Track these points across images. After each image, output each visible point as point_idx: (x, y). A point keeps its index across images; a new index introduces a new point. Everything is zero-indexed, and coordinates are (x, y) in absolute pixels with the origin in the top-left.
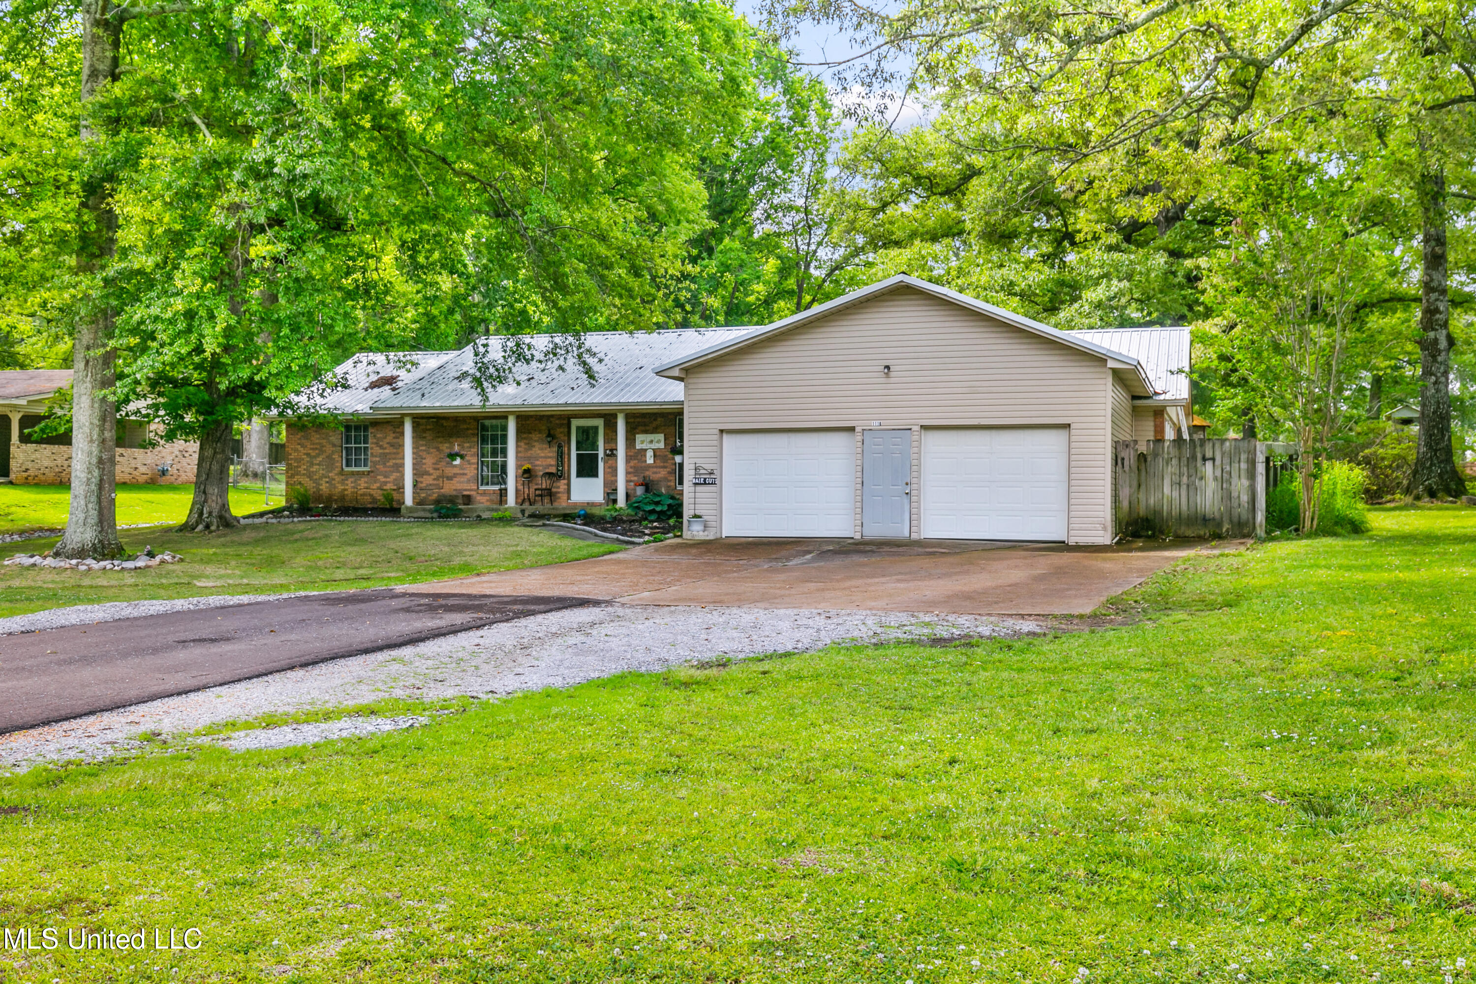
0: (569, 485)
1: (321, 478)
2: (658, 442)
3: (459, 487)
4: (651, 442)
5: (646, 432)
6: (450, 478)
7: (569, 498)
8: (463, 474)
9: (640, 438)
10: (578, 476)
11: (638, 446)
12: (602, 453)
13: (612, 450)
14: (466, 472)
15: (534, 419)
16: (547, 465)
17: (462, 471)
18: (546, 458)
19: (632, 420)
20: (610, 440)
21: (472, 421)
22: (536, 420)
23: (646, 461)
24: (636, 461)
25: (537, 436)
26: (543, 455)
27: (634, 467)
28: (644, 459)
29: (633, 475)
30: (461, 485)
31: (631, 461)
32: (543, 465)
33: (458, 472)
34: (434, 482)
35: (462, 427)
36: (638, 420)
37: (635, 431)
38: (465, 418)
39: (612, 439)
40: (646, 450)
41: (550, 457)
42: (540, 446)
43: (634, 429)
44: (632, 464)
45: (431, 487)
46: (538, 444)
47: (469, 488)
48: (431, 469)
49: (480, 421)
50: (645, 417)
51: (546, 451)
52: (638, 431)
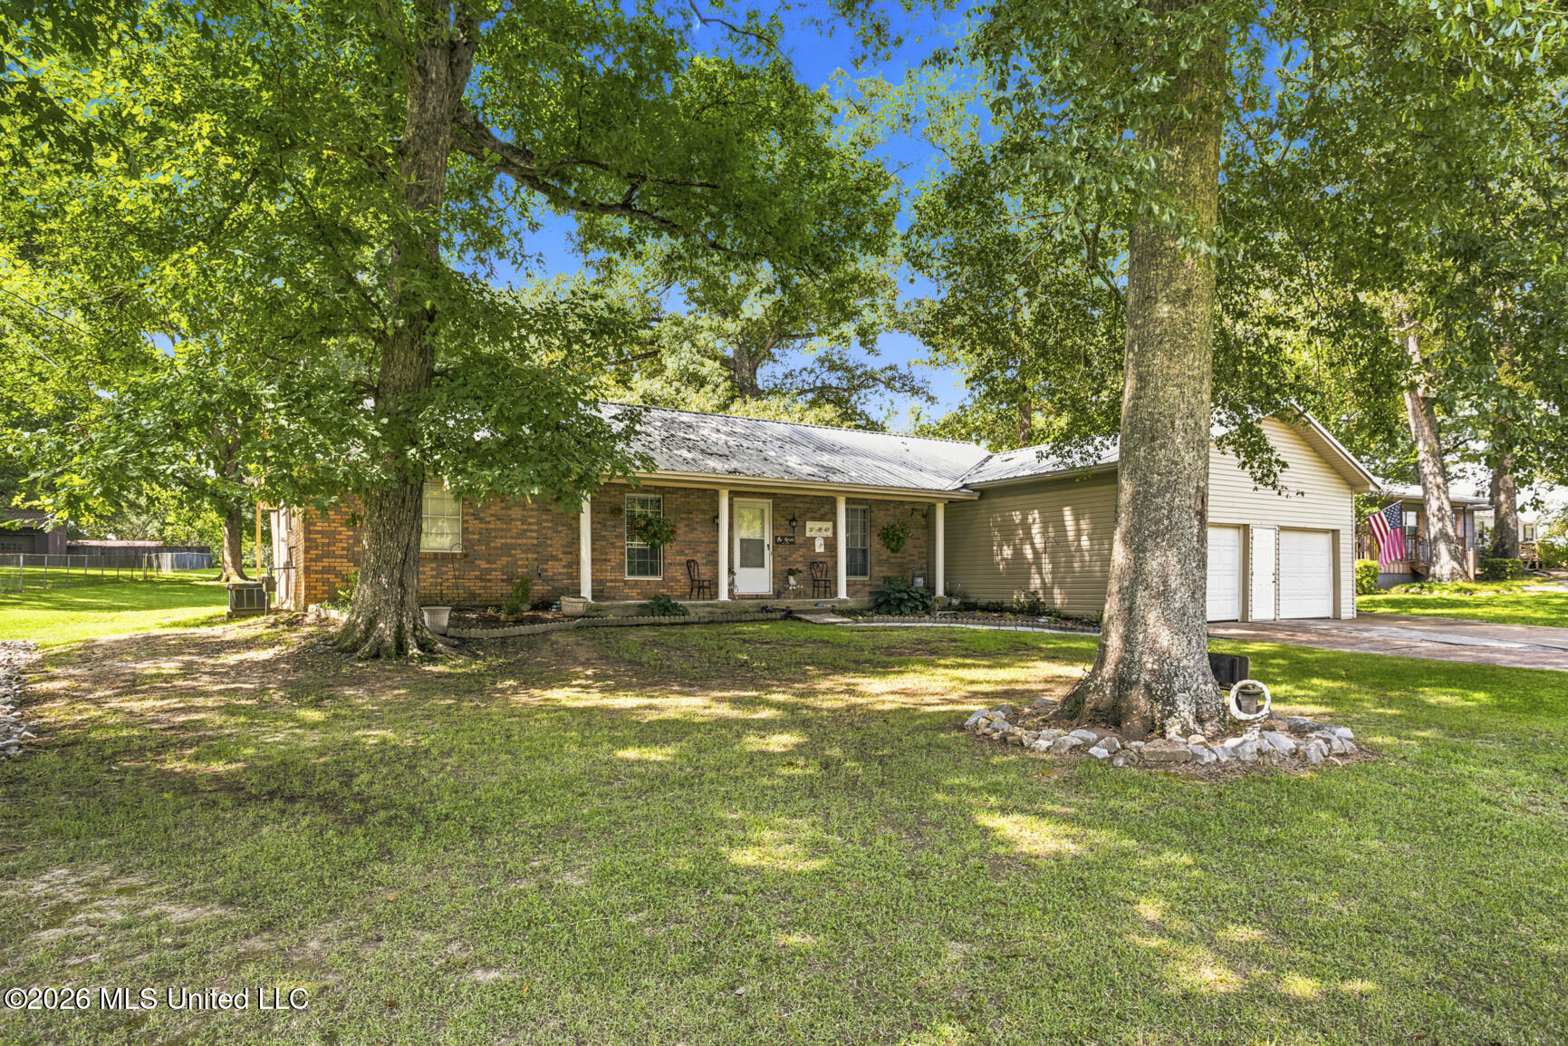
2: (826, 530)
3: (601, 576)
4: (820, 529)
5: (814, 519)
8: (605, 560)
9: (809, 524)
10: (742, 566)
11: (808, 534)
12: (768, 540)
13: (783, 538)
14: (609, 557)
15: (695, 497)
16: (711, 552)
17: (603, 557)
18: (709, 543)
19: (802, 505)
20: (779, 526)
21: (617, 493)
22: (698, 497)
23: (815, 550)
24: (805, 550)
25: (699, 516)
26: (706, 539)
27: (804, 556)
28: (812, 547)
29: (802, 564)
30: (603, 574)
31: (801, 549)
32: (705, 552)
33: (599, 557)
34: (565, 570)
35: (603, 499)
36: (807, 505)
37: (804, 516)
38: (608, 489)
39: (781, 525)
40: (814, 538)
41: (715, 542)
42: (703, 529)
43: (804, 514)
44: (801, 553)
45: (560, 577)
46: (700, 526)
47: (614, 578)
48: (559, 553)
49: (625, 494)
50: (813, 503)
51: (710, 535)
52: (807, 517)
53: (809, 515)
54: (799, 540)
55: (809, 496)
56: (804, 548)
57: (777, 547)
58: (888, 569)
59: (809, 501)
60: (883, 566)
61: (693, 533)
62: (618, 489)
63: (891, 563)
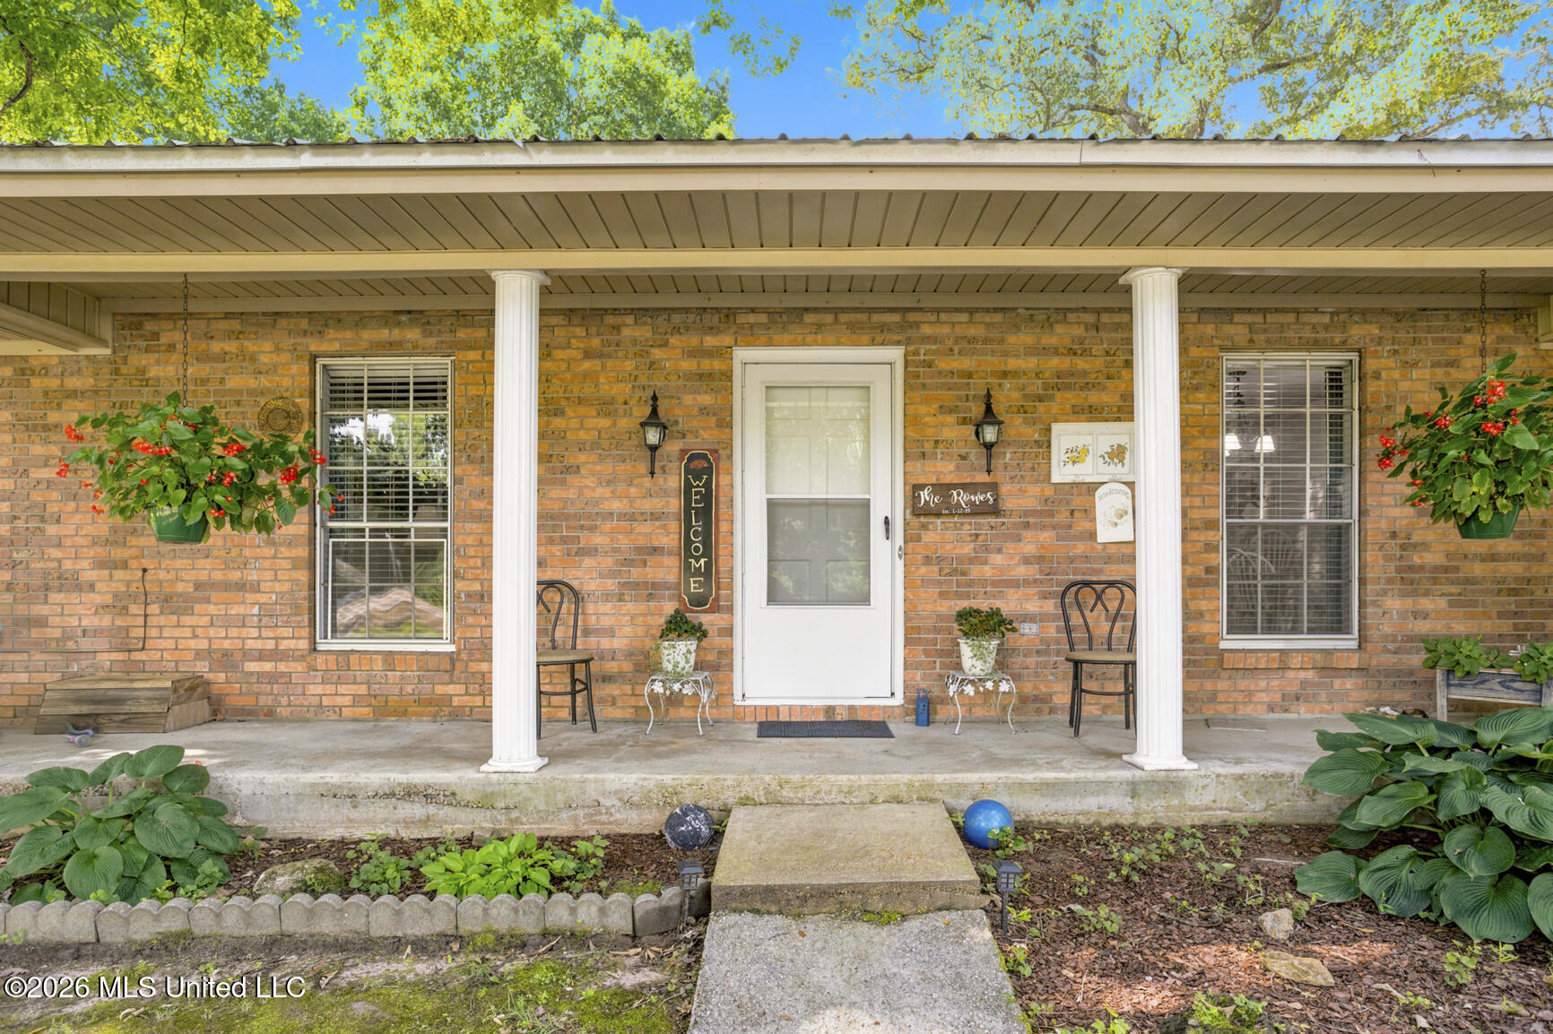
3: (225, 639)
4: (1118, 453)
5: (1092, 413)
6: (178, 604)
8: (241, 586)
9: (1066, 435)
10: (775, 595)
11: (1062, 473)
12: (887, 499)
13: (942, 489)
14: (253, 576)
15: (577, 354)
16: (639, 550)
17: (235, 576)
18: (631, 518)
19: (1031, 363)
20: (928, 447)
21: (284, 358)
22: (588, 355)
23: (1092, 535)
24: (1046, 536)
25: (591, 423)
26: (616, 506)
27: (1040, 559)
28: (1082, 525)
29: (1031, 590)
30: (233, 632)
31: (1028, 534)
32: (615, 550)
33: (218, 576)
34: (106, 621)
35: (234, 382)
36: (1055, 362)
37: (1041, 407)
38: (250, 346)
39: (937, 442)
40: (1092, 488)
41: (655, 516)
42: (607, 468)
43: (1040, 399)
44: (1029, 548)
45: (85, 644)
46: (594, 458)
47: (270, 645)
48: (85, 564)
49: (320, 362)
50: (1086, 352)
51: (633, 490)
52: (1055, 407)
53: (1072, 397)
54: (1019, 497)
55: (1065, 321)
56: (1044, 527)
57: (924, 527)
58: (1451, 604)
59: (1067, 342)
60: (1426, 594)
61: (563, 482)
62: (287, 342)
63: (1467, 581)
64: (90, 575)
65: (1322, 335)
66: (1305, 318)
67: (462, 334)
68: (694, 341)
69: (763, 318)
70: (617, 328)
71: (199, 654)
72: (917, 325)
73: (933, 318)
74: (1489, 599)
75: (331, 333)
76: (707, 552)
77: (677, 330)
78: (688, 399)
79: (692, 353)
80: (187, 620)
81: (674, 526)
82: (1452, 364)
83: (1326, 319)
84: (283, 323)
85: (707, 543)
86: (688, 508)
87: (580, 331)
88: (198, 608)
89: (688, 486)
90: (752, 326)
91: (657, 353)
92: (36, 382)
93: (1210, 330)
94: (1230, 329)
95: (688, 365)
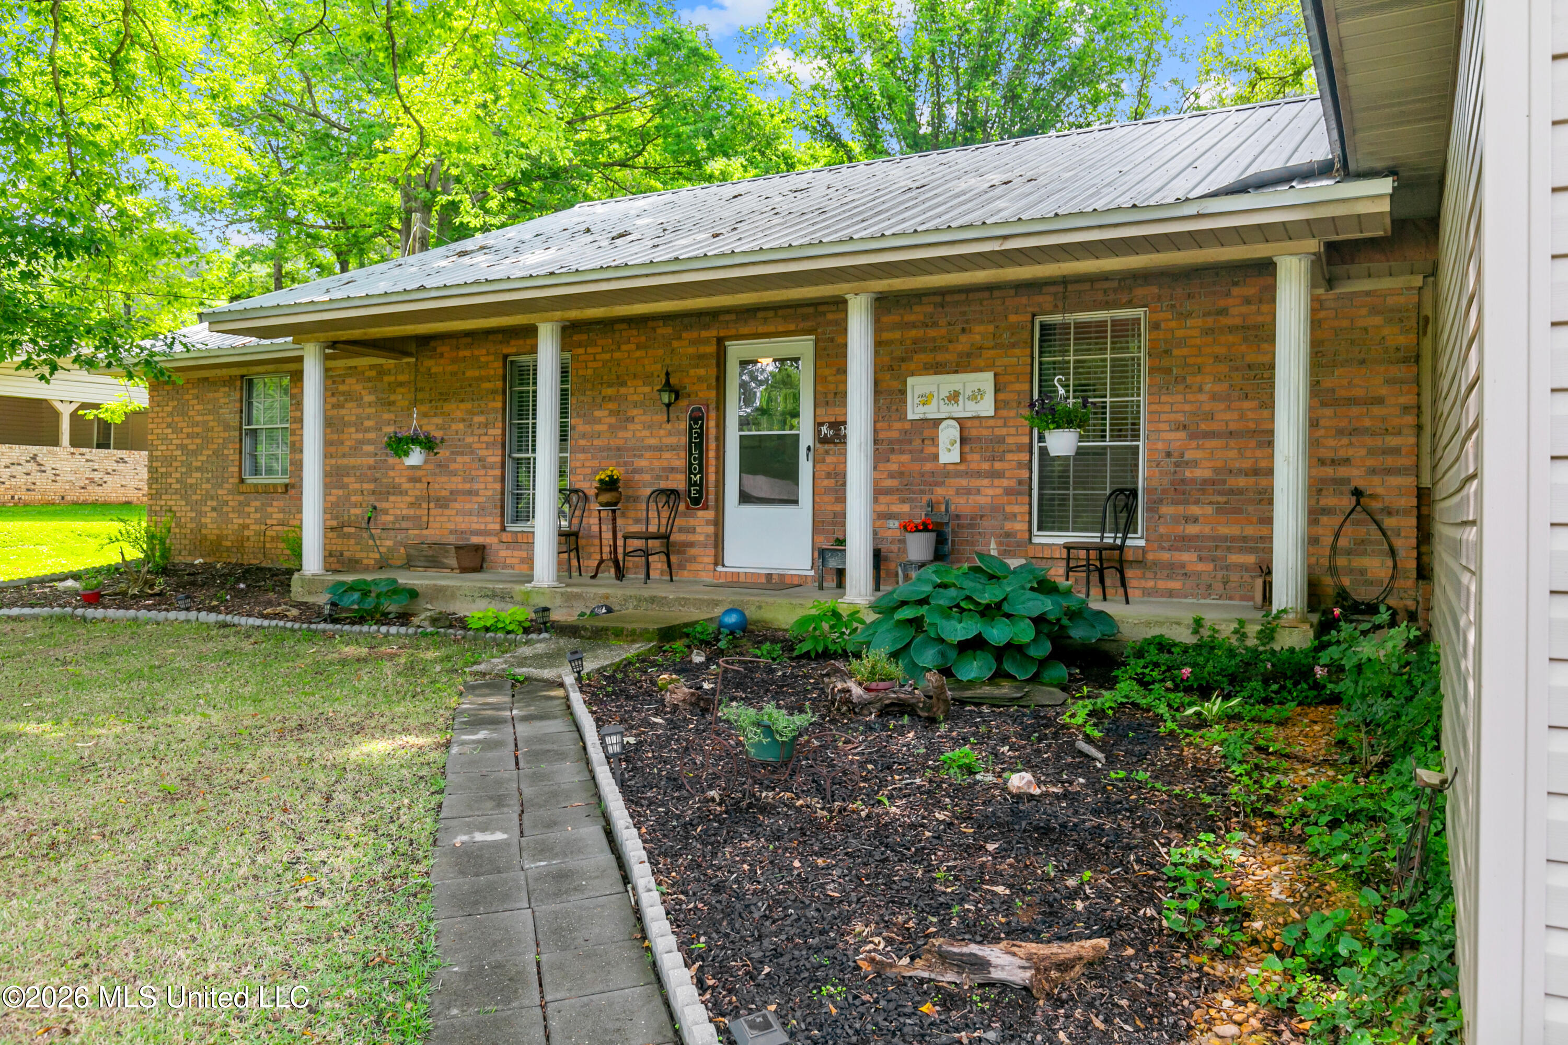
0: (719, 523)
1: (204, 501)
2: (976, 396)
3: (463, 523)
4: (954, 397)
5: (938, 368)
6: (442, 503)
7: (719, 560)
8: (470, 493)
9: (917, 386)
10: (744, 498)
11: (914, 412)
12: (808, 435)
13: (835, 425)
14: (476, 486)
15: (633, 346)
16: (664, 469)
17: (467, 486)
18: (660, 449)
19: (897, 335)
20: (830, 397)
21: (491, 358)
22: (638, 348)
23: (936, 457)
24: (905, 458)
25: (640, 390)
26: (653, 441)
27: (901, 474)
28: (930, 450)
29: (896, 497)
30: (467, 519)
31: (893, 457)
32: (652, 470)
33: (460, 486)
34: (411, 512)
35: (470, 373)
36: (913, 333)
37: (904, 366)
38: (476, 352)
39: (836, 394)
40: (937, 422)
41: (672, 448)
42: (647, 418)
43: (903, 360)
44: (894, 467)
45: (404, 525)
46: (641, 411)
47: (483, 527)
48: (404, 480)
49: (510, 359)
50: (935, 324)
51: (662, 432)
52: (913, 366)
55: (920, 303)
56: (902, 452)
57: (827, 452)
58: (1219, 511)
59: (921, 318)
60: (1197, 502)
61: (626, 428)
62: (492, 350)
63: (1232, 492)
64: (406, 486)
65: (1112, 297)
66: (1098, 285)
67: (575, 338)
68: (694, 334)
69: (733, 317)
70: (654, 329)
71: (451, 532)
72: (824, 314)
73: (834, 308)
74: (1251, 508)
75: (513, 342)
76: (700, 472)
77: (686, 328)
78: (692, 372)
79: (694, 342)
80: (447, 512)
81: (683, 454)
82: (1223, 312)
83: (1115, 284)
84: (491, 337)
85: (700, 465)
86: (690, 442)
87: (635, 332)
88: (452, 505)
89: (691, 428)
90: (727, 322)
91: (675, 344)
92: (386, 379)
93: (1024, 300)
94: (1039, 299)
95: (691, 350)
